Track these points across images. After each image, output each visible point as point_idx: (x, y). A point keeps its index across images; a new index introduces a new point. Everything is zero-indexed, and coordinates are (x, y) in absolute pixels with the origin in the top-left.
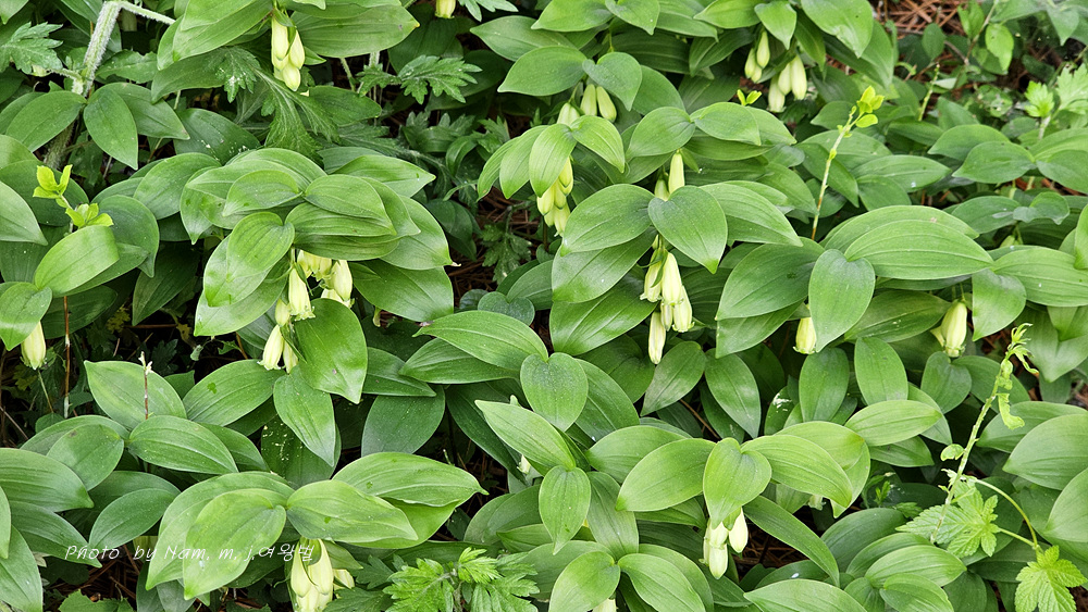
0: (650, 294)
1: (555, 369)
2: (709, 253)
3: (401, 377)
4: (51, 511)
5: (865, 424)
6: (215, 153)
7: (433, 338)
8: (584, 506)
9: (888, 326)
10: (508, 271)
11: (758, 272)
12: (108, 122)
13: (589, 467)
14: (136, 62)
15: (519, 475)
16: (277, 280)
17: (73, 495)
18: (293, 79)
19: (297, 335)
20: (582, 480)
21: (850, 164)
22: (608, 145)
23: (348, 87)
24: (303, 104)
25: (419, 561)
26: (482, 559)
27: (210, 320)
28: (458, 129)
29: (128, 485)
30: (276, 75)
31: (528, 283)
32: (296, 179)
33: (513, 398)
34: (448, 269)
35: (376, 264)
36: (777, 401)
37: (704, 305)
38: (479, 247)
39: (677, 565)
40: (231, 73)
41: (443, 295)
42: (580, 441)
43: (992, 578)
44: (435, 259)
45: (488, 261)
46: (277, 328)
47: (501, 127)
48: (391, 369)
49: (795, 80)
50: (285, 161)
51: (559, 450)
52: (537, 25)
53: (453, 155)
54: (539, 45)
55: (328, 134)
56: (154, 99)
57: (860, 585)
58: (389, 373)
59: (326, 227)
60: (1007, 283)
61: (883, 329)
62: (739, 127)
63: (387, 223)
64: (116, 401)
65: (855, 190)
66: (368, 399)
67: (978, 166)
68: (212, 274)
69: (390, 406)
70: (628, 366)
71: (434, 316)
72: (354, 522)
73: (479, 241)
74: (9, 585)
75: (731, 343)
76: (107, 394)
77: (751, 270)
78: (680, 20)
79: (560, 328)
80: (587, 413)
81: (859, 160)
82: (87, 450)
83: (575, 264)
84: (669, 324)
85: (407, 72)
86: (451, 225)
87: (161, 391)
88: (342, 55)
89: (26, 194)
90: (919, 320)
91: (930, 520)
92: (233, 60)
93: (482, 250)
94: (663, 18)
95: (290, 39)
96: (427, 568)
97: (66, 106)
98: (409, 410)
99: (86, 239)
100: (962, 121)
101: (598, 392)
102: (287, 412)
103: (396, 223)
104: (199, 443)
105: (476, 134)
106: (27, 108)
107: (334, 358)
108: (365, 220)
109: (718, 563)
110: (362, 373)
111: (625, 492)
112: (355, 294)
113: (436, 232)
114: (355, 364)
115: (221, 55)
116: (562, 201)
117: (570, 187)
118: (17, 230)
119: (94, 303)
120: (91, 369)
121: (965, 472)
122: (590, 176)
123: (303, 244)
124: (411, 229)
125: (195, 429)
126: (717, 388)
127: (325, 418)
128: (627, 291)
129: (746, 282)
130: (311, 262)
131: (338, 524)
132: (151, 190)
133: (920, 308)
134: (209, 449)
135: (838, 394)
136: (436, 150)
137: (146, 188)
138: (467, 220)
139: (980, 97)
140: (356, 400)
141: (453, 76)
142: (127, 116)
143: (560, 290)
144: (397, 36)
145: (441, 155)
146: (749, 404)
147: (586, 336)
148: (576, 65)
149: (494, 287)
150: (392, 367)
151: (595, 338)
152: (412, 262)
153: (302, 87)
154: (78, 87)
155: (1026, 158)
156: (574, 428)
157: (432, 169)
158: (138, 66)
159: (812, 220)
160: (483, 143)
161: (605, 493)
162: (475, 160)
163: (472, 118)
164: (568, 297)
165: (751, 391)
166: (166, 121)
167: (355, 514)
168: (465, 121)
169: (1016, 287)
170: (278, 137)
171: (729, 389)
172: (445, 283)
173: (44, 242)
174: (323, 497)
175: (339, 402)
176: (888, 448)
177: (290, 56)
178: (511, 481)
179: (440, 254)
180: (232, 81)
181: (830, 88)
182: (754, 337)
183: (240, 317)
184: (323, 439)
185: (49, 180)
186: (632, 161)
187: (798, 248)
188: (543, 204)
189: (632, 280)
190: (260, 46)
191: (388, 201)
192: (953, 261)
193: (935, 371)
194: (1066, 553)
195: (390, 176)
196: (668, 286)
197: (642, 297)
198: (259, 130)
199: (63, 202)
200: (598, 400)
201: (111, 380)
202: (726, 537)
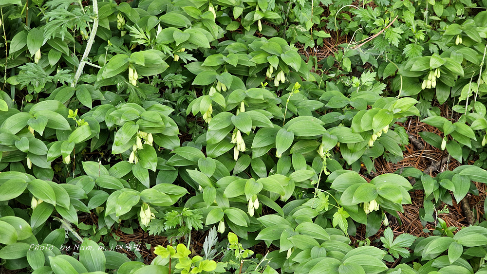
0: (233, 141)
1: (207, 162)
2: (248, 130)
3: (166, 165)
4: (77, 199)
5: (294, 176)
6: (112, 103)
7: (174, 154)
8: (215, 196)
9: (302, 149)
10: (196, 135)
11: (263, 135)
12: (83, 96)
13: (216, 187)
14: (89, 78)
15: (199, 191)
16: (134, 139)
17: (83, 195)
18: (134, 83)
19: (139, 154)
20: (214, 190)
21: (296, 103)
22: (221, 101)
23: (149, 83)
24: (137, 89)
25: (172, 211)
26: (189, 210)
27: (116, 150)
28: (181, 94)
29: (96, 193)
30: (130, 82)
31: (200, 139)
32: (138, 112)
33: (196, 169)
34: (179, 135)
35: (159, 135)
36: (272, 171)
37: (248, 145)
38: (187, 129)
39: (241, 213)
40: (118, 82)
41: (177, 143)
42: (214, 180)
43: (330, 218)
44: (175, 133)
45: (190, 133)
46: (133, 152)
47: (194, 93)
48: (164, 163)
49: (281, 77)
50: (134, 107)
51: (208, 182)
52: (203, 64)
53: (179, 102)
54: (204, 70)
55: (144, 98)
56: (95, 89)
57: (290, 218)
58: (163, 164)
59: (147, 125)
60: (333, 137)
61: (301, 150)
62: (258, 95)
63: (163, 124)
64: (91, 172)
65: (296, 110)
66: (157, 171)
67: (332, 103)
68: (117, 138)
69: (163, 173)
70: (228, 161)
71: (175, 148)
72: (157, 198)
73: (187, 127)
74: (69, 217)
75: (257, 154)
76: (89, 170)
77: (261, 134)
78: (245, 62)
79: (209, 151)
80: (216, 173)
81: (299, 101)
82: (85, 184)
83: (213, 134)
84: (239, 149)
85: (166, 78)
86: (179, 122)
87: (103, 169)
88: (148, 75)
89: (66, 117)
90: (311, 148)
91: (311, 202)
92: (118, 79)
93: (188, 129)
94: (239, 61)
95: (134, 72)
96: (175, 213)
97: (70, 91)
98: (168, 174)
99: (83, 129)
100: (333, 88)
101: (219, 168)
102: (136, 174)
103: (165, 124)
104: (114, 182)
105: (186, 95)
106: (60, 92)
107: (148, 160)
108: (157, 123)
109: (252, 213)
110: (156, 163)
111: (225, 193)
112: (153, 142)
113: (175, 126)
114: (154, 161)
115: (115, 78)
116: (210, 116)
117: (212, 112)
118: (64, 127)
119: (81, 146)
120: (84, 163)
121: (318, 188)
122: (217, 109)
123: (141, 130)
124: (169, 125)
125: (113, 178)
126: (254, 167)
127: (147, 176)
128: (227, 140)
129: (259, 138)
130: (143, 134)
131: (153, 199)
132: (96, 114)
133: (312, 144)
134: (117, 184)
135: (288, 169)
136: (174, 100)
137: (95, 114)
138: (184, 121)
139: (342, 80)
140: (155, 171)
141: (179, 80)
142: (89, 94)
143: (208, 141)
144: (163, 70)
145: (176, 102)
146: (264, 172)
147: (216, 153)
148: (214, 76)
149: (192, 140)
150: (164, 162)
151: (218, 153)
152: (169, 133)
153: (137, 85)
154: (73, 85)
155: (348, 100)
156: (212, 177)
157: (174, 107)
158: (88, 78)
159: (283, 119)
160: (188, 98)
161: (220, 194)
162: (186, 103)
163: (185, 90)
164: (211, 142)
165: (264, 168)
166: (99, 95)
167: (156, 197)
168: (183, 91)
169: (335, 138)
170: (131, 100)
171: (258, 168)
172: (178, 139)
173: (71, 130)
174: (149, 193)
175: (150, 171)
176: (301, 183)
177: (133, 77)
178: (197, 193)
179: (176, 131)
180: (118, 85)
181: (293, 79)
182: (263, 153)
183: (124, 149)
184: (146, 180)
185: (72, 114)
186: (228, 105)
187: (273, 128)
188: (205, 117)
189: (229, 138)
190: (126, 74)
191: (162, 118)
192: (316, 131)
193: (316, 162)
194: (345, 209)
195: (163, 110)
196: (238, 139)
197: (231, 142)
198: (125, 96)
199: (75, 119)
200: (219, 170)
201: (89, 166)
202: (254, 205)
